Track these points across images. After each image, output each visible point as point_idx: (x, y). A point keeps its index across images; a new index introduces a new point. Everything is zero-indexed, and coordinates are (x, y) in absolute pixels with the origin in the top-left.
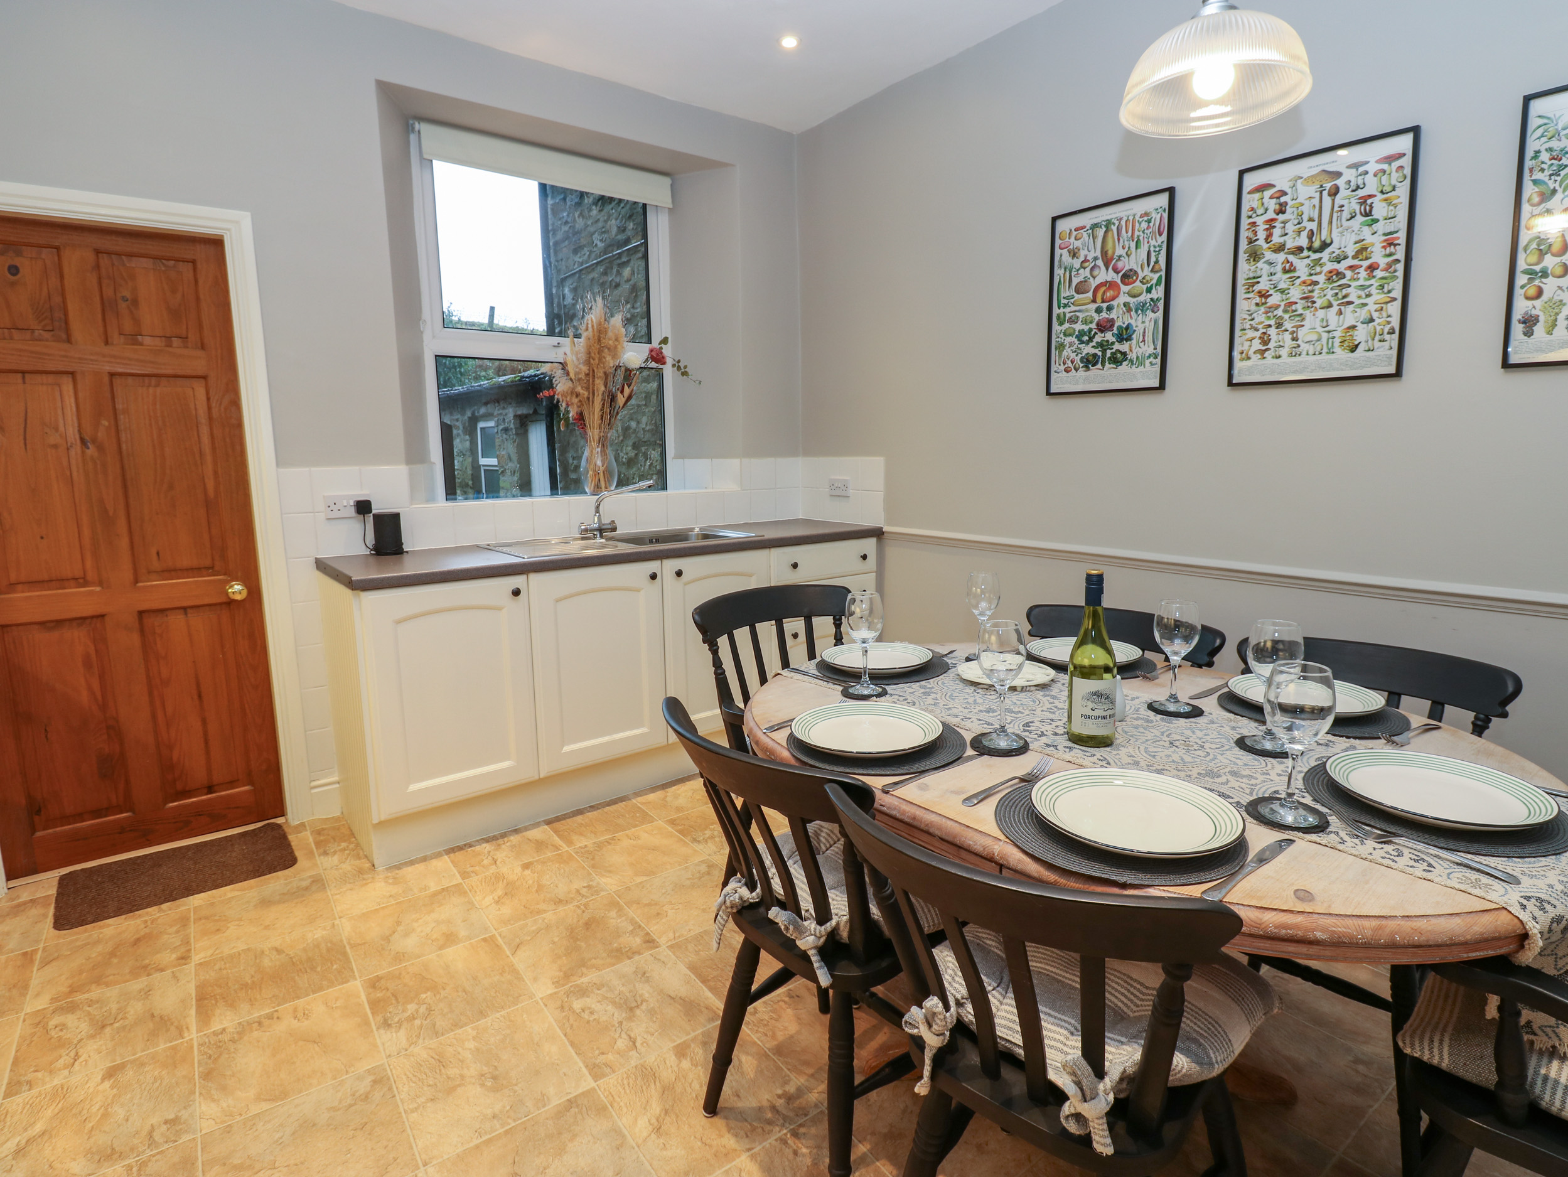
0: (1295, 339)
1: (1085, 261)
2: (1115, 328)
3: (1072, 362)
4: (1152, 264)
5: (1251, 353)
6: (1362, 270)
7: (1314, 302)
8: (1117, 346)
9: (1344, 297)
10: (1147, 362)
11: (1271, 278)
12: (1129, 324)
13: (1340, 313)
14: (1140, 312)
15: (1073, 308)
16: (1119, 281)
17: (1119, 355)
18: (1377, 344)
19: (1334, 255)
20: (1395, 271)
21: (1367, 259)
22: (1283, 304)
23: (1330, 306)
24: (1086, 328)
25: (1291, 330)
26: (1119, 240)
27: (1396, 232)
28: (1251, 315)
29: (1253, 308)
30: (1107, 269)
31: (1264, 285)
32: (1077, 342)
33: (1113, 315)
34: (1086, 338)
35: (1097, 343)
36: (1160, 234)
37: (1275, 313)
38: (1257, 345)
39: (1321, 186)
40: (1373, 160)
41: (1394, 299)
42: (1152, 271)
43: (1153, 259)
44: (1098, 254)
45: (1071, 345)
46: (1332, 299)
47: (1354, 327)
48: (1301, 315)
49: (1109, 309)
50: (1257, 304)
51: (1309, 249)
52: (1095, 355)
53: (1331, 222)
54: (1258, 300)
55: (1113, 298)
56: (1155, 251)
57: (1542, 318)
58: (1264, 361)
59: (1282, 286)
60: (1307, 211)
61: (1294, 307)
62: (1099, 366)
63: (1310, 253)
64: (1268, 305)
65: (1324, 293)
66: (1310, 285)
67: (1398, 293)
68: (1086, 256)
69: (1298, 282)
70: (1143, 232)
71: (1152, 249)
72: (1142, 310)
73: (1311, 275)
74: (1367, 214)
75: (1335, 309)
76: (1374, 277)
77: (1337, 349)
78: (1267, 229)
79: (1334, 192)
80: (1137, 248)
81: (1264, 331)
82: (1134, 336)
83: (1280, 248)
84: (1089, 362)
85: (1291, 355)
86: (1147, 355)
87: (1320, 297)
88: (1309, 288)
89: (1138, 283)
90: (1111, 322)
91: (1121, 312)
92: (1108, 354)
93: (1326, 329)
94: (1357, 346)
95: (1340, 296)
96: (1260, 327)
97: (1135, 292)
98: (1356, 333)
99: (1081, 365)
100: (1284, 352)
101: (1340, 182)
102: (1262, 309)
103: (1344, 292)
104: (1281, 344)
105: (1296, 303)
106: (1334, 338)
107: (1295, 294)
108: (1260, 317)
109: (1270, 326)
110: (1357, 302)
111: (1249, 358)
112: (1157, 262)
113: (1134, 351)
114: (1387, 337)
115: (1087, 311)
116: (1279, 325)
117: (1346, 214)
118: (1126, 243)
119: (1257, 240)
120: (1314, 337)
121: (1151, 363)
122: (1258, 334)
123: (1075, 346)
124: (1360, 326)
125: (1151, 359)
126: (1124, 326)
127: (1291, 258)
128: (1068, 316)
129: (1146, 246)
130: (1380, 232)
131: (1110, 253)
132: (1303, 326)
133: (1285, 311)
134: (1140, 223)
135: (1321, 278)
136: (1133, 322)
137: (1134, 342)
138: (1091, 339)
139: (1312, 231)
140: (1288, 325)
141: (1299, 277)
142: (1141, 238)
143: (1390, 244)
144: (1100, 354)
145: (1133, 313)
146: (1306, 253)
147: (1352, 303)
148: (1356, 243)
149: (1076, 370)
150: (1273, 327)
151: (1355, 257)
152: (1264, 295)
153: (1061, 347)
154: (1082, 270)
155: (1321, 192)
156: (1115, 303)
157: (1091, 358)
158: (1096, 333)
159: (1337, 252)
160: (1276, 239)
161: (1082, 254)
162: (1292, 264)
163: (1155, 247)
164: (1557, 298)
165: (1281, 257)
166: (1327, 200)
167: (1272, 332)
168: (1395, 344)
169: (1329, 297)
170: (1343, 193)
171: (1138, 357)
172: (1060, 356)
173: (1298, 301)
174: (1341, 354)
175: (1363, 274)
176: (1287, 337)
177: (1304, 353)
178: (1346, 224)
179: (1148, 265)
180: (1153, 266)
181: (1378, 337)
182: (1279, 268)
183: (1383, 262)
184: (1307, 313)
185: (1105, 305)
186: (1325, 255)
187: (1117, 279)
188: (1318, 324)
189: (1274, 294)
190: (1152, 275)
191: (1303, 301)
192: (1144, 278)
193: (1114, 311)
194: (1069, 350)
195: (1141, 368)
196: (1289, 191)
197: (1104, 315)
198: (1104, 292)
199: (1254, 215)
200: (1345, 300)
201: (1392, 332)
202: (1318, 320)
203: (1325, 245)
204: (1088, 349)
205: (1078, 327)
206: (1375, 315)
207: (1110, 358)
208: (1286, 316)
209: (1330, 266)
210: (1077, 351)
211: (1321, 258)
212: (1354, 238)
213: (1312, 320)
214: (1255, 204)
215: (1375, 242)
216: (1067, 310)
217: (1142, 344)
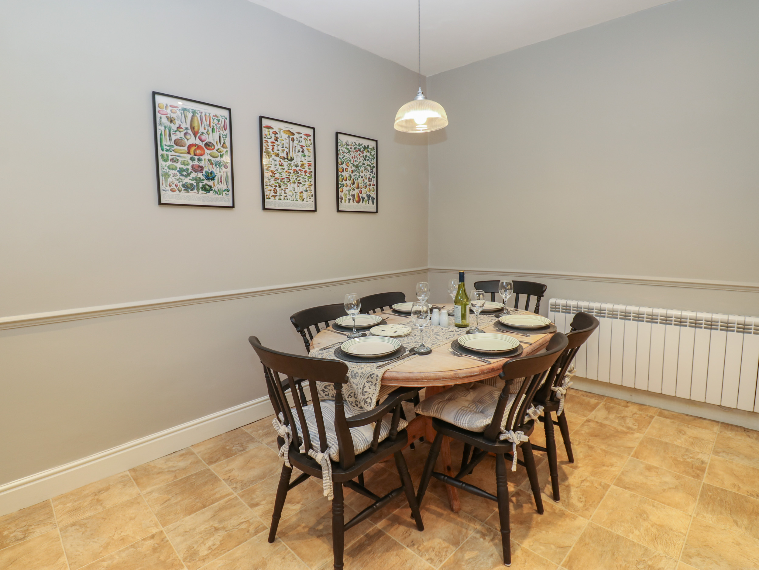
0: (285, 193)
1: (179, 127)
2: (204, 172)
3: (176, 186)
4: (222, 143)
5: (270, 196)
6: (303, 172)
7: (290, 180)
8: (205, 182)
9: (299, 180)
10: (224, 193)
11: (275, 166)
12: (212, 171)
13: (298, 186)
14: (217, 166)
15: (173, 153)
16: (203, 146)
17: (207, 187)
18: (309, 200)
19: (295, 164)
20: (312, 175)
21: (304, 168)
22: (280, 178)
23: (295, 183)
24: (185, 167)
25: (284, 189)
26: (202, 124)
27: (311, 162)
28: (269, 180)
29: (270, 177)
30: (195, 137)
31: (273, 168)
32: (179, 175)
33: (202, 164)
34: (185, 173)
35: (193, 177)
36: (225, 130)
37: (278, 181)
38: (272, 193)
39: (289, 136)
40: (303, 134)
41: (312, 185)
42: (222, 146)
43: (222, 141)
44: (188, 126)
45: (174, 175)
46: (295, 180)
47: (302, 192)
48: (286, 184)
49: (199, 160)
50: (271, 176)
51: (287, 159)
52: (192, 185)
53: (293, 151)
54: (271, 174)
55: (201, 155)
56: (223, 137)
57: (344, 198)
58: (275, 200)
59: (279, 171)
60: (284, 142)
61: (284, 180)
62: (195, 191)
63: (288, 161)
64: (275, 177)
65: (293, 178)
66: (288, 173)
67: (313, 183)
68: (180, 125)
69: (285, 171)
70: (216, 124)
71: (221, 135)
72: (219, 166)
73: (289, 169)
74: (303, 152)
75: (296, 184)
76: (306, 175)
77: (298, 199)
78: (272, 146)
79: (293, 140)
80: (212, 132)
81: (275, 188)
82: (215, 178)
83: (277, 155)
84: (187, 188)
85: (284, 199)
86: (223, 189)
87: (292, 179)
88: (289, 174)
89: (215, 151)
90: (202, 168)
91: (207, 164)
92: (201, 185)
93: (295, 191)
94: (304, 199)
95: (298, 180)
96: (273, 186)
97: (214, 155)
98: (303, 194)
99: (183, 189)
100: (282, 198)
101: (295, 137)
102: (273, 179)
103: (299, 178)
104: (281, 194)
105: (284, 179)
106: (297, 195)
107: (284, 175)
108: (272, 182)
109: (277, 186)
110: (303, 183)
111: (269, 198)
112: (224, 143)
113: (216, 187)
114: (311, 197)
115: (184, 157)
116: (280, 187)
117: (297, 150)
118: (206, 127)
119: (269, 149)
120: (291, 194)
121: (226, 194)
122: (273, 189)
123: (178, 177)
124: (304, 192)
125: (226, 192)
126: (210, 172)
127: (282, 160)
128: (170, 157)
129: (218, 133)
130: (307, 160)
131: (196, 129)
132: (287, 188)
133: (281, 181)
134: (214, 120)
135: (292, 171)
136: (214, 171)
137: (216, 181)
138: (188, 175)
139: (287, 152)
140: (283, 187)
141: (285, 169)
142: (215, 127)
143: (310, 165)
144: (195, 184)
145: (214, 166)
146: (286, 160)
147: (301, 183)
148: (301, 162)
149: (180, 191)
150: (278, 187)
151: (301, 167)
152: (274, 173)
153: (167, 175)
154: (178, 133)
155: (289, 138)
156: (202, 158)
157: (189, 186)
158: (191, 172)
159: (296, 163)
160: (276, 151)
161: (178, 123)
162: (282, 163)
163: (223, 135)
164: (346, 193)
165: (278, 159)
166: (291, 142)
167: (277, 188)
168: (314, 200)
169: (294, 179)
170: (296, 142)
171: (218, 190)
172: (166, 181)
173: (285, 178)
174: (300, 201)
175: (304, 174)
176: (283, 192)
177: (289, 199)
178: (297, 153)
179: (220, 143)
180: (223, 145)
181: (309, 197)
182: (278, 163)
183: (308, 171)
184: (288, 183)
185: (196, 157)
186: (292, 162)
187: (203, 145)
188: (292, 189)
189: (277, 173)
190: (222, 149)
191: (287, 179)
192: (218, 149)
193: (203, 162)
194: (173, 178)
195: (221, 196)
196: (278, 133)
197: (196, 162)
198: (195, 150)
199: (266, 138)
200: (299, 182)
201: (312, 196)
202: (292, 187)
203: (292, 159)
204: (187, 180)
205: (179, 165)
206: (308, 189)
207: (202, 188)
208: (282, 183)
209: (294, 168)
210: (179, 180)
211: (291, 164)
212: (300, 160)
213: (290, 186)
214: (267, 133)
215: (306, 162)
216: (169, 153)
217: (220, 183)
